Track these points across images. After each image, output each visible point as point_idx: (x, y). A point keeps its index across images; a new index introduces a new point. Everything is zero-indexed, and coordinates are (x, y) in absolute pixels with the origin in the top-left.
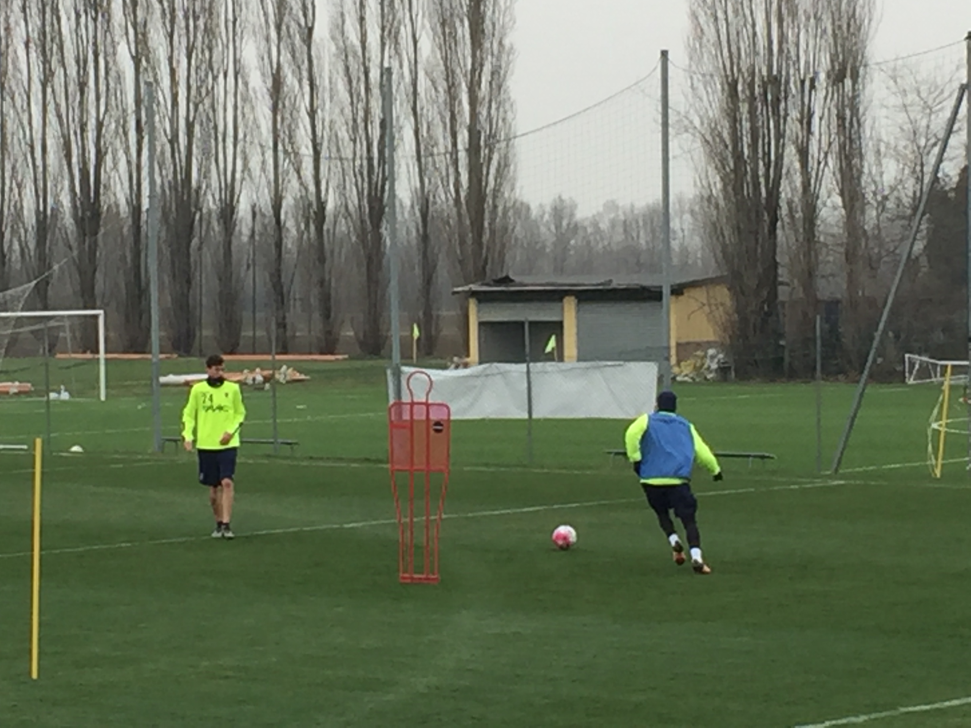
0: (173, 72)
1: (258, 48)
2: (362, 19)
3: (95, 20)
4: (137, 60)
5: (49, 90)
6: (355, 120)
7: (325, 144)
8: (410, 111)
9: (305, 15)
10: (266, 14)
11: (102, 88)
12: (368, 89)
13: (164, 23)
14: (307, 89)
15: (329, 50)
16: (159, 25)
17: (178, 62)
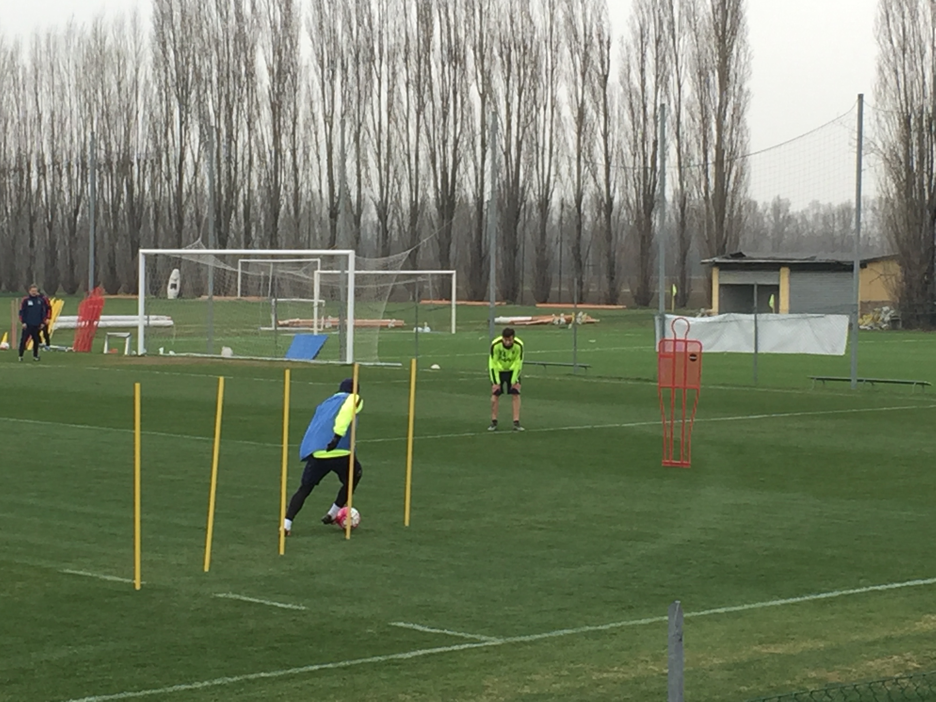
0: (508, 105)
1: (569, 89)
2: (642, 70)
3: (455, 68)
4: (483, 97)
5: (421, 117)
6: (635, 141)
7: (614, 157)
8: (674, 134)
9: (603, 67)
10: (575, 66)
11: (459, 116)
12: (645, 119)
13: (503, 72)
14: (602, 118)
15: (619, 92)
16: (500, 73)
17: (512, 98)
